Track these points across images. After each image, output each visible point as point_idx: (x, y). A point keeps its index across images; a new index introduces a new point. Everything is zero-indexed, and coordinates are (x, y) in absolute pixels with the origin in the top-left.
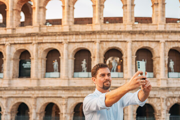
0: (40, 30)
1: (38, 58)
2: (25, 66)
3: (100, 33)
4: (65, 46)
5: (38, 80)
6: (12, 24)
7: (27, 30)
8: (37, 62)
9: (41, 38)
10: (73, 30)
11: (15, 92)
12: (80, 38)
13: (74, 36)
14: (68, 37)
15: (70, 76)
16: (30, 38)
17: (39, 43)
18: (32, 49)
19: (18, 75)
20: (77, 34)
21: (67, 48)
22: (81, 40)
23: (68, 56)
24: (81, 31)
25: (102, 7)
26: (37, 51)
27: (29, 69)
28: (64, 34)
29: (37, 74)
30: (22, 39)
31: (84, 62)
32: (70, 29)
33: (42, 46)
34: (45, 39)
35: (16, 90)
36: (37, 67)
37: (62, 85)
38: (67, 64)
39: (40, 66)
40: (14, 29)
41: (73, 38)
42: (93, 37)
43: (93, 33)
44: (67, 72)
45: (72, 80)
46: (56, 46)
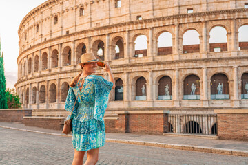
0: (130, 61)
1: (129, 85)
2: (120, 91)
3: (178, 62)
4: (150, 74)
5: (129, 102)
6: (108, 58)
7: (120, 62)
8: (128, 88)
9: (130, 68)
10: (156, 60)
11: (111, 112)
12: (162, 67)
13: (157, 66)
14: (152, 67)
15: (154, 99)
16: (122, 69)
17: (129, 72)
18: (124, 77)
19: (114, 98)
20: (159, 63)
21: (152, 76)
22: (162, 69)
23: (152, 82)
24: (163, 61)
25: (180, 40)
26: (128, 79)
27: (122, 93)
28: (149, 64)
29: (128, 98)
30: (116, 69)
31: (167, 87)
32: (154, 60)
33: (131, 74)
34: (134, 69)
35: (112, 110)
36: (128, 92)
37: (148, 107)
38: (152, 89)
39: (130, 91)
40: (110, 62)
41: (156, 67)
42: (172, 66)
43: (172, 62)
44: (152, 95)
45: (156, 102)
46: (142, 75)
